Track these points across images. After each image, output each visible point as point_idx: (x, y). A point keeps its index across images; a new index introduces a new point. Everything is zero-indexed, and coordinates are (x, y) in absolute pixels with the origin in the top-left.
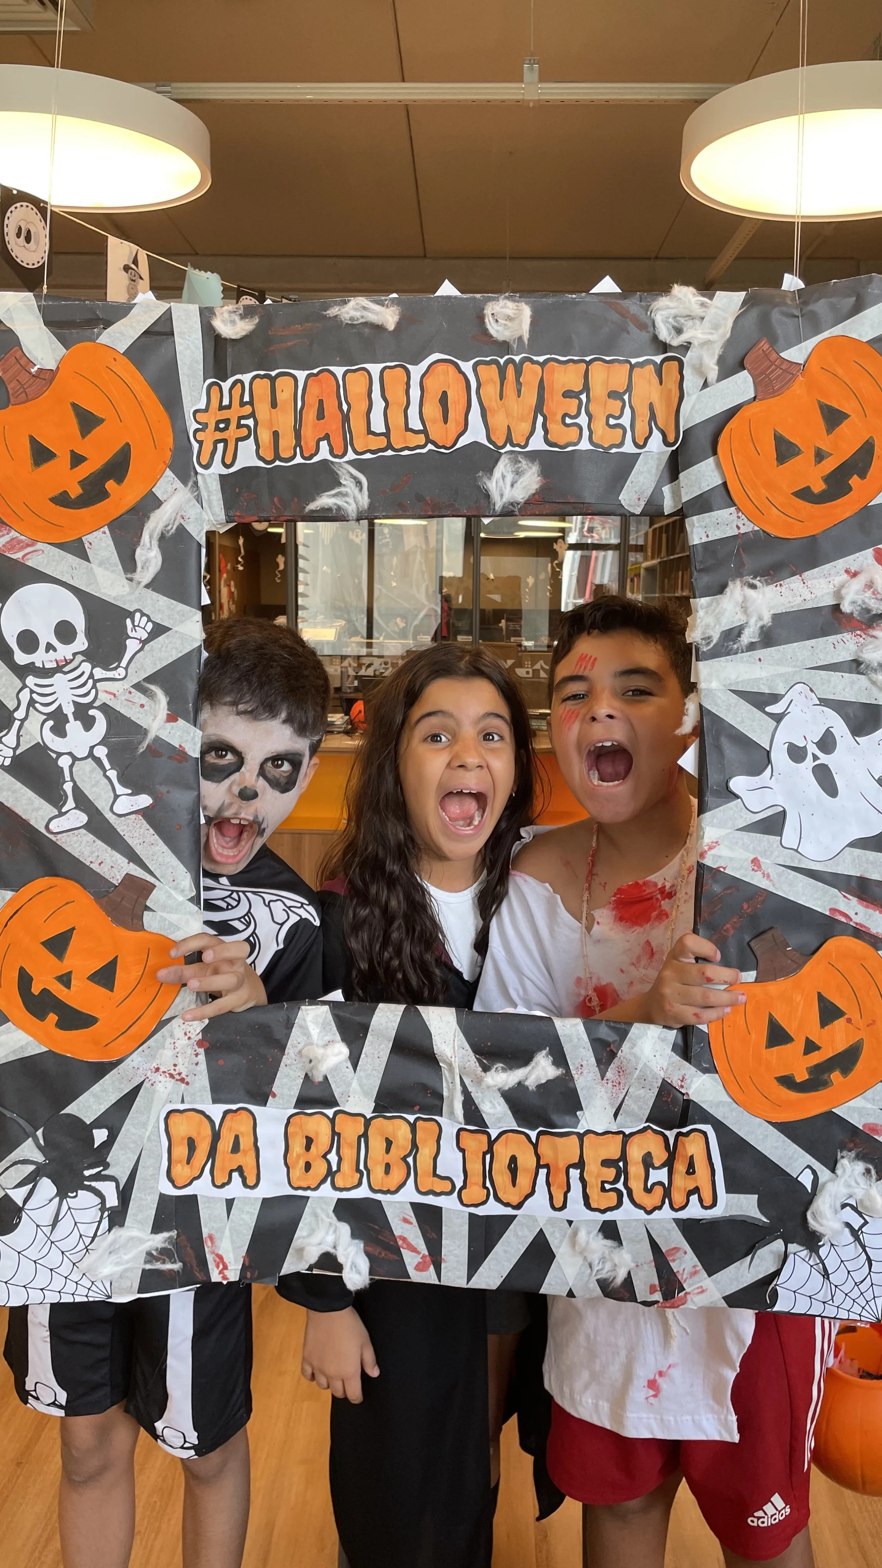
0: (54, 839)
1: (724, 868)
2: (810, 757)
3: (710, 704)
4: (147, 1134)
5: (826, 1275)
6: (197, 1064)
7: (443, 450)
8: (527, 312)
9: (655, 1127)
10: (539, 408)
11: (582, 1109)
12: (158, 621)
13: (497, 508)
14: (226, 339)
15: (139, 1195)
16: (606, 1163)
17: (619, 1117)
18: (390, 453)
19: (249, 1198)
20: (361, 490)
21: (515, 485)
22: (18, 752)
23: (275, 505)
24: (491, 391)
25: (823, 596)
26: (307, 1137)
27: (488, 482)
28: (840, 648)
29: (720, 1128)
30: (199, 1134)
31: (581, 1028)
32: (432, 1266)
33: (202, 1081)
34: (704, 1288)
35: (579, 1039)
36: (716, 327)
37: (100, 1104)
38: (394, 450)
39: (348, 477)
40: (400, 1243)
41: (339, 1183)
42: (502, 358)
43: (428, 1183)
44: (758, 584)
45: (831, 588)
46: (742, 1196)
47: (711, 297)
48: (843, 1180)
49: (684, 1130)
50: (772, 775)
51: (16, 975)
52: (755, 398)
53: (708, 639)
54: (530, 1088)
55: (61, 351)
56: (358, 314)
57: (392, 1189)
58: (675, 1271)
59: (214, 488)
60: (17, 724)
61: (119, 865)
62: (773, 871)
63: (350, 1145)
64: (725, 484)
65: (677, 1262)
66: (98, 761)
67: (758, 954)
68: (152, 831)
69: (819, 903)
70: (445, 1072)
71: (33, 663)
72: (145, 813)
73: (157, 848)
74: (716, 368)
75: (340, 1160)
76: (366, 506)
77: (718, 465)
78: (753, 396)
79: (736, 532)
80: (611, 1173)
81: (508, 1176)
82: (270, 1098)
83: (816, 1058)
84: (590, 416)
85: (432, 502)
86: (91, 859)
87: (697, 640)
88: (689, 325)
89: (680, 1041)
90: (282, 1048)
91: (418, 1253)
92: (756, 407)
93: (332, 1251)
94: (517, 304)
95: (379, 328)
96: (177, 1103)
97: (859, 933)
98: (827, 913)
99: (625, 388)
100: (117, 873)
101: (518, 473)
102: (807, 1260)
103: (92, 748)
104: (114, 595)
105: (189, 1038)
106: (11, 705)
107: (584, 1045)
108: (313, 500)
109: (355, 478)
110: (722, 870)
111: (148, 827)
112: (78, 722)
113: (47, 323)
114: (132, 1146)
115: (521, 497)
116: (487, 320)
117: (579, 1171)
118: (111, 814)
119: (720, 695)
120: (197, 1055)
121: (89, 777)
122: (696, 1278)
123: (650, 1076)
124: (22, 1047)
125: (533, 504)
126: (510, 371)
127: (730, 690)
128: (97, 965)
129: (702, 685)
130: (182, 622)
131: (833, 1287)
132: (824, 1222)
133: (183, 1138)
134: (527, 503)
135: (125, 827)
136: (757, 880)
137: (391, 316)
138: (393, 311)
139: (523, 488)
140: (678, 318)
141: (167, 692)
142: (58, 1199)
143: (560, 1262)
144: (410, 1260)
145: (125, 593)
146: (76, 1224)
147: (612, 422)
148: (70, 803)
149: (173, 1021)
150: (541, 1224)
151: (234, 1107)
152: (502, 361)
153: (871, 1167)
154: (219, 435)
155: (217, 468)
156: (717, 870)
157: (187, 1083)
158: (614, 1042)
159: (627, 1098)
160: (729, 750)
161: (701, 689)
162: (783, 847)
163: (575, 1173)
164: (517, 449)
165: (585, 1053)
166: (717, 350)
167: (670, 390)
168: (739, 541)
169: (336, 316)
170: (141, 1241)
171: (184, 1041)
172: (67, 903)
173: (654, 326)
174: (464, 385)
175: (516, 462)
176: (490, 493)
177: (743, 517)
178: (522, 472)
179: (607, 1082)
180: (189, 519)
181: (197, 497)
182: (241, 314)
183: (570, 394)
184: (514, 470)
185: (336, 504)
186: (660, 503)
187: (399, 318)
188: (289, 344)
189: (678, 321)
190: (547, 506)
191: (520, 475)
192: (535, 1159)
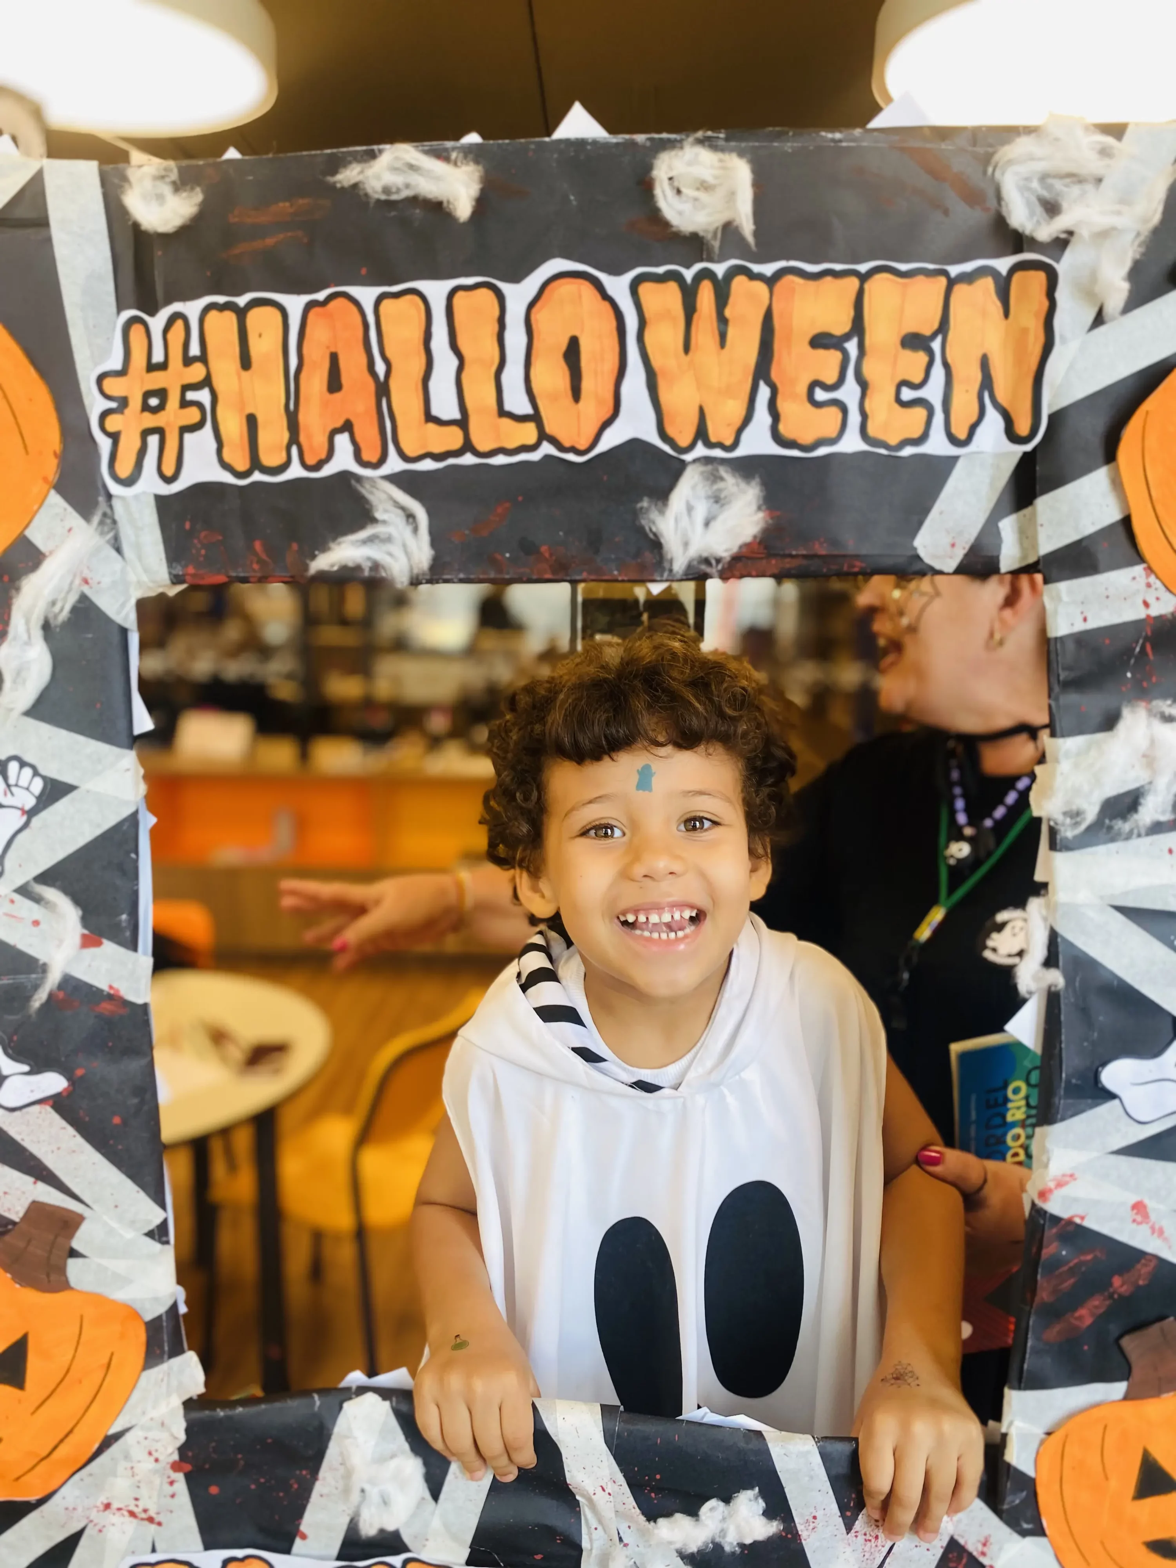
1: (1082, 1218)
3: (1071, 931)
6: (173, 1496)
7: (571, 457)
8: (743, 171)
10: (762, 370)
12: (52, 774)
13: (675, 564)
14: (148, 235)
18: (468, 459)
20: (416, 530)
21: (713, 525)
23: (256, 554)
24: (666, 337)
27: (658, 520)
33: (183, 1518)
36: (1125, 200)
37: (20, 1556)
38: (477, 453)
39: (389, 506)
42: (688, 267)
53: (1075, 815)
56: (398, 180)
59: (147, 520)
61: (18, 1189)
64: (1126, 522)
67: (1133, 1357)
68: (71, 1131)
70: (586, 1511)
72: (56, 1102)
73: (83, 1158)
74: (1125, 286)
76: (427, 559)
77: (1117, 484)
79: (1140, 613)
82: (297, 1542)
84: (863, 384)
85: (551, 555)
87: (1052, 813)
88: (1069, 197)
90: (314, 1470)
94: (720, 155)
95: (440, 210)
96: (145, 1552)
99: (936, 325)
100: (16, 1201)
101: (718, 500)
105: (157, 1460)
108: (324, 549)
109: (403, 508)
110: (1078, 1220)
111: (64, 1123)
115: (724, 547)
116: (658, 192)
119: (1091, 915)
120: (172, 1483)
125: (748, 558)
126: (706, 295)
127: (1113, 907)
129: (1058, 889)
130: (98, 773)
134: (736, 559)
135: (23, 1127)
136: (1141, 1239)
137: (464, 184)
138: (468, 172)
139: (729, 531)
140: (1050, 181)
141: (77, 900)
147: (907, 394)
149: (128, 1438)
151: (240, 1554)
152: (689, 274)
154: (150, 420)
155: (150, 484)
156: (1070, 1222)
157: (159, 1524)
160: (1105, 1015)
161: (1056, 896)
164: (718, 453)
165: (821, 1498)
167: (1025, 331)
168: (1146, 631)
169: (356, 184)
171: (148, 1464)
173: (999, 198)
174: (614, 324)
175: (716, 478)
176: (662, 541)
177: (1158, 584)
178: (726, 497)
179: (856, 1536)
180: (99, 583)
181: (113, 541)
182: (174, 183)
183: (825, 341)
184: (710, 493)
185: (369, 559)
186: (995, 554)
187: (483, 191)
188: (270, 241)
189: (1049, 188)
190: (773, 562)
191: (722, 505)
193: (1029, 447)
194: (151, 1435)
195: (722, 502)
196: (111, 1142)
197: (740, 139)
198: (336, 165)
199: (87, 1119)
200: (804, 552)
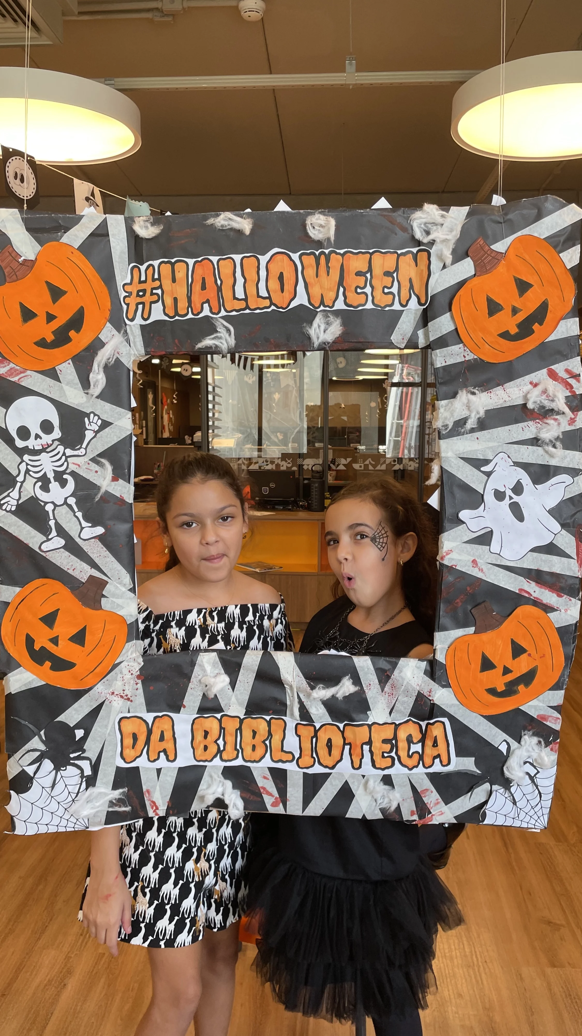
0: (44, 555)
1: (456, 566)
2: (507, 498)
3: (447, 466)
4: (108, 732)
5: (515, 803)
6: (137, 689)
7: (281, 310)
8: (333, 222)
9: (414, 720)
10: (341, 283)
11: (370, 710)
12: (105, 419)
13: (315, 346)
14: (142, 238)
15: (103, 768)
16: (385, 741)
17: (392, 714)
18: (247, 311)
19: (170, 768)
20: (230, 335)
21: (326, 331)
22: (20, 502)
23: (176, 344)
24: (310, 272)
25: (516, 398)
26: (205, 731)
27: (309, 330)
28: (526, 431)
29: (452, 719)
30: (139, 730)
31: (369, 662)
32: (281, 804)
33: (140, 699)
34: (443, 812)
35: (368, 669)
36: (451, 230)
37: (79, 715)
38: (250, 309)
39: (221, 327)
40: (262, 790)
41: (225, 756)
42: (317, 251)
43: (278, 755)
44: (477, 392)
45: (521, 394)
46: (465, 758)
47: (447, 211)
48: (525, 748)
49: (431, 721)
50: (484, 509)
51: (24, 638)
52: (475, 275)
53: (446, 426)
54: (339, 699)
55: (38, 248)
56: (226, 223)
57: (257, 760)
58: (426, 803)
59: (137, 333)
60: (19, 485)
61: (85, 570)
62: (484, 568)
63: (231, 735)
64: (456, 329)
65: (427, 797)
66: (70, 507)
67: (476, 617)
68: (105, 549)
69: (512, 585)
70: (288, 690)
71: (27, 447)
72: (100, 538)
73: (108, 559)
74: (451, 256)
75: (225, 744)
76: (233, 345)
77: (452, 317)
78: (474, 273)
79: (463, 359)
80: (387, 747)
81: (326, 750)
82: (182, 708)
83: (510, 677)
84: (372, 287)
85: (274, 342)
86: (68, 567)
87: (439, 427)
88: (434, 230)
89: (428, 669)
90: (189, 678)
91: (273, 796)
92: (476, 280)
93: (221, 797)
94: (326, 217)
95: (239, 232)
96: (125, 713)
97: (536, 603)
98: (517, 592)
99: (394, 269)
100: (84, 575)
101: (328, 324)
102: (503, 794)
103: (66, 499)
104: (76, 403)
105: (132, 674)
106: (15, 473)
107: (371, 672)
108: (200, 341)
109: (226, 327)
110: (454, 567)
111: (102, 546)
112: (57, 483)
113: (28, 229)
114: (99, 739)
115: (330, 339)
116: (307, 227)
117: (369, 746)
118: (79, 539)
119: (453, 460)
120: (137, 684)
121: (65, 517)
122: (438, 806)
123: (411, 689)
124: (30, 682)
125: (336, 344)
126: (323, 259)
127: (460, 457)
128: (74, 631)
129: (443, 454)
130: (120, 419)
131: (519, 810)
132: (514, 772)
133: (130, 734)
134: (334, 342)
135: (88, 547)
136: (475, 573)
137: (248, 225)
138: (248, 221)
139: (331, 333)
141: (112, 463)
142: (54, 771)
143: (358, 799)
144: (268, 800)
145: (83, 402)
146: (66, 786)
147: (386, 290)
148: (54, 533)
149: (122, 664)
150: (346, 778)
151: (160, 714)
152: (317, 253)
153: (541, 740)
154: (139, 300)
155: (139, 321)
156: (451, 567)
157: (131, 701)
158: (389, 670)
159: (397, 702)
160: (458, 494)
161: (441, 457)
162: (491, 552)
163: (366, 748)
164: (327, 309)
165: (372, 677)
166: (451, 246)
167: (422, 270)
168: (465, 365)
169: (212, 224)
170: (106, 794)
171: (128, 676)
172: (54, 594)
173: (412, 230)
174: (294, 268)
175: (327, 317)
176: (311, 337)
177: (468, 350)
178: (330, 323)
179: (385, 694)
180: (122, 354)
181: (127, 340)
182: (151, 223)
183: (360, 274)
184: (325, 322)
185: (214, 344)
186: (417, 341)
187: (253, 227)
188: (183, 242)
189: (427, 227)
190: (346, 344)
192: (342, 740)
193: (425, 307)
194: (130, 664)
196: (118, 554)
197: (332, 212)
198: (207, 218)
199: (111, 545)
200: (356, 341)
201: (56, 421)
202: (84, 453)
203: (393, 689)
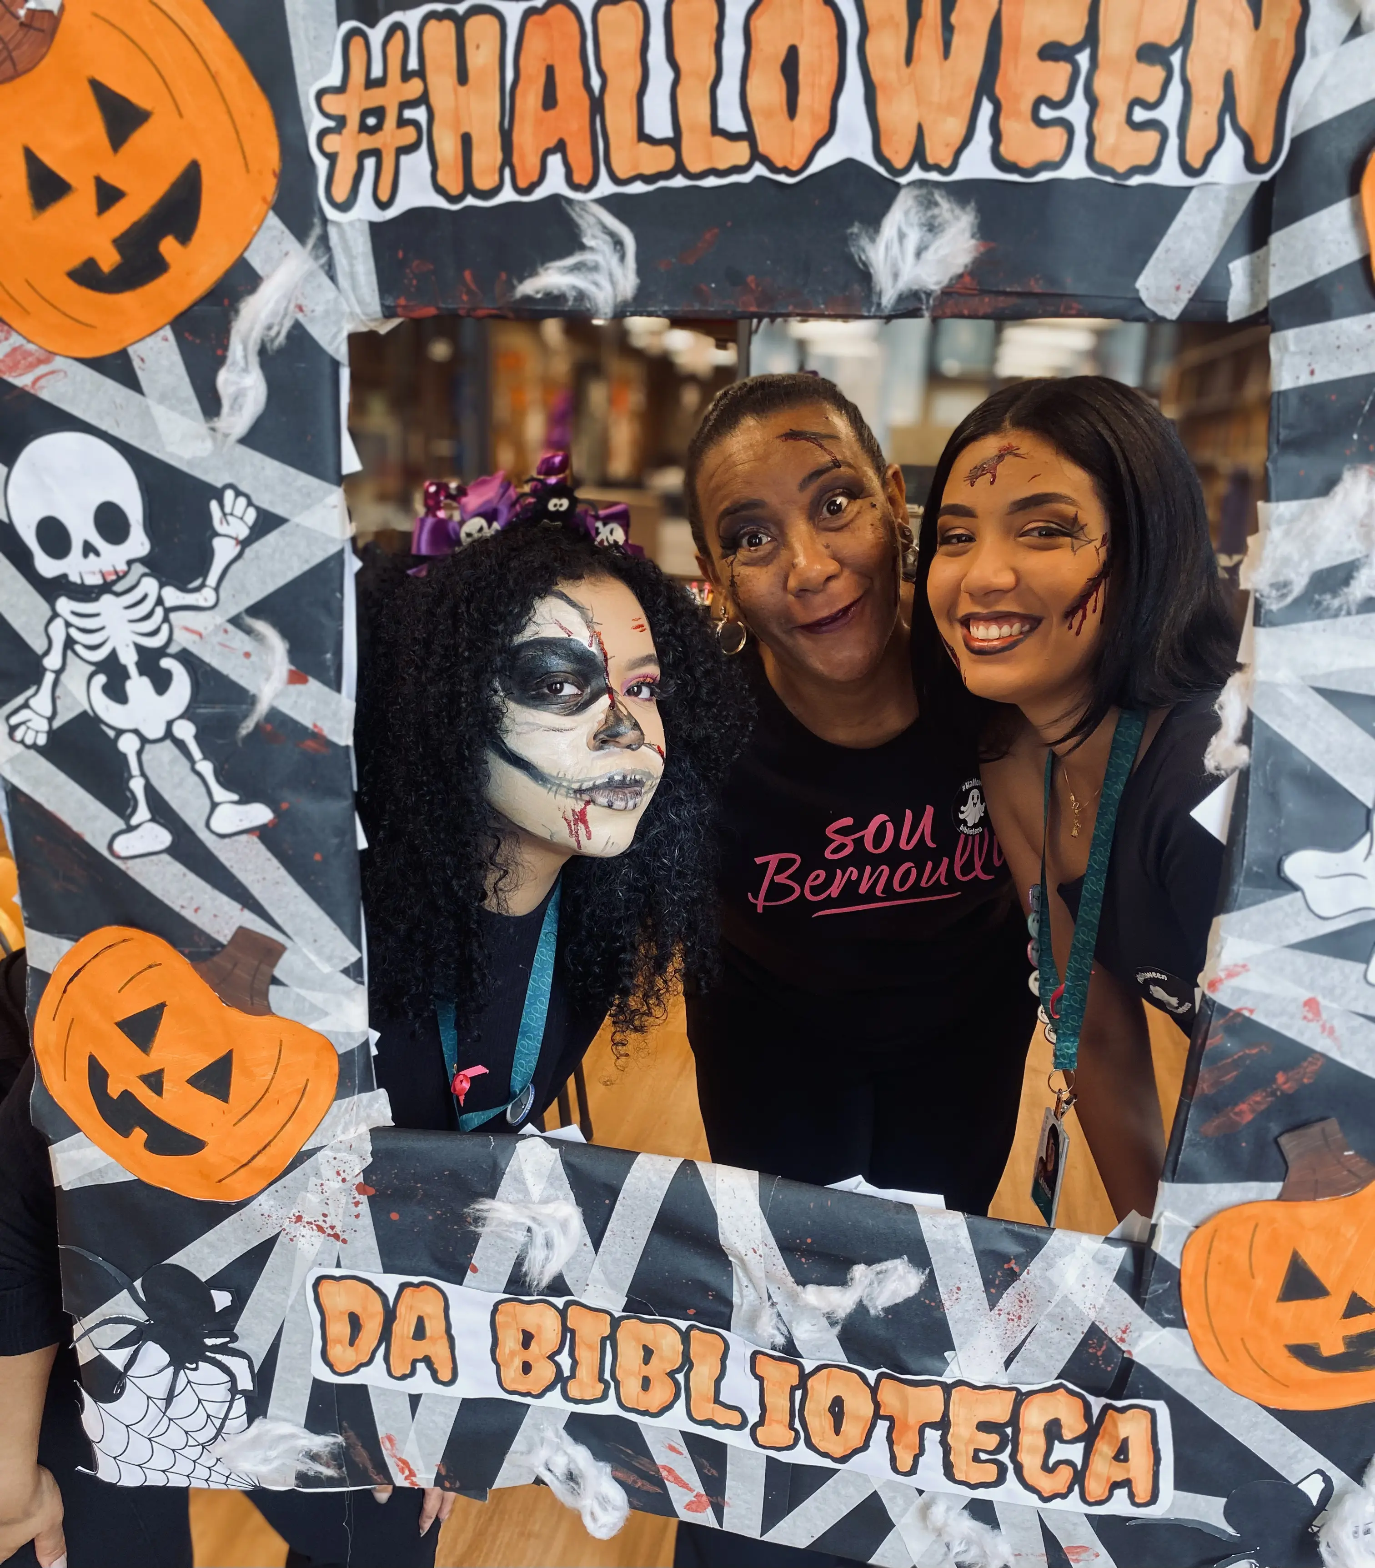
0: (122, 867)
1: (1252, 1011)
3: (1270, 711)
4: (290, 1303)
6: (357, 1216)
7: (783, 178)
9: (1071, 1386)
10: (987, 84)
11: (953, 1348)
12: (265, 506)
13: (884, 301)
15: (284, 1377)
16: (985, 1427)
17: (1013, 1365)
18: (679, 181)
19: (442, 1397)
20: (623, 258)
21: (925, 255)
22: (56, 724)
23: (467, 287)
24: (888, 45)
26: (524, 1331)
27: (869, 248)
30: (364, 1309)
31: (964, 1232)
32: (710, 1508)
33: (366, 1239)
35: (958, 1250)
37: (219, 1257)
38: (688, 175)
39: (597, 231)
40: (664, 1474)
41: (574, 1392)
43: (706, 1409)
46: (1200, 1496)
49: (1121, 1403)
50: (1369, 854)
51: (85, 1065)
53: (1285, 584)
54: (872, 1312)
57: (653, 1410)
59: (360, 249)
60: (49, 678)
61: (227, 914)
62: (1339, 1024)
63: (590, 1347)
65: (1082, 1563)
66: (180, 745)
67: (1289, 1157)
68: (273, 860)
70: (738, 1271)
71: (65, 576)
72: (262, 833)
73: (283, 887)
75: (575, 1364)
76: (630, 295)
79: (1372, 367)
80: (991, 1441)
81: (828, 1419)
82: (469, 1273)
84: (1093, 101)
85: (757, 288)
86: (181, 902)
87: (1261, 585)
89: (1130, 1267)
91: (690, 1489)
96: (329, 1266)
99: (1177, 36)
100: (224, 925)
101: (932, 228)
103: (170, 724)
104: (187, 457)
105: (344, 1180)
106: (38, 645)
107: (966, 1260)
108: (531, 277)
109: (612, 235)
110: (1247, 1013)
111: (268, 854)
112: (145, 681)
114: (268, 1314)
115: (934, 279)
117: (940, 1432)
118: (207, 833)
119: (1289, 694)
120: (356, 1204)
121: (168, 771)
123: (1071, 1315)
124: (100, 1170)
125: (960, 294)
126: (932, 1)
127: (1313, 688)
128: (201, 1061)
130: (308, 508)
133: (341, 1313)
134: (947, 293)
135: (232, 854)
136: (1310, 1035)
139: (940, 262)
141: (285, 633)
142: (171, 1369)
143: (903, 1534)
144: (679, 1496)
145: (204, 454)
146: (200, 1401)
147: (1140, 115)
148: (143, 812)
149: (320, 1154)
150: (875, 1486)
151: (415, 1280)
154: (366, 142)
155: (365, 209)
156: (1238, 1012)
157: (344, 1241)
158: (1017, 1257)
159: (1029, 1339)
160: (1293, 800)
161: (1254, 679)
162: (1368, 983)
163: (933, 1436)
164: (934, 176)
165: (967, 1272)
167: (1274, 43)
170: (292, 1437)
171: (336, 1184)
172: (149, 967)
174: (834, 31)
175: (931, 204)
176: (872, 271)
178: (940, 225)
179: (1000, 1315)
180: (313, 311)
181: (327, 268)
183: (1055, 52)
184: (923, 220)
185: (574, 288)
186: (1222, 299)
190: (987, 300)
191: (936, 234)
192: (872, 1407)
193: (1266, 177)
194: (340, 1156)
195: (936, 230)
196: (312, 878)
199: (290, 852)
200: (1019, 289)
201: (134, 508)
202: (211, 602)
203: (1024, 1304)
